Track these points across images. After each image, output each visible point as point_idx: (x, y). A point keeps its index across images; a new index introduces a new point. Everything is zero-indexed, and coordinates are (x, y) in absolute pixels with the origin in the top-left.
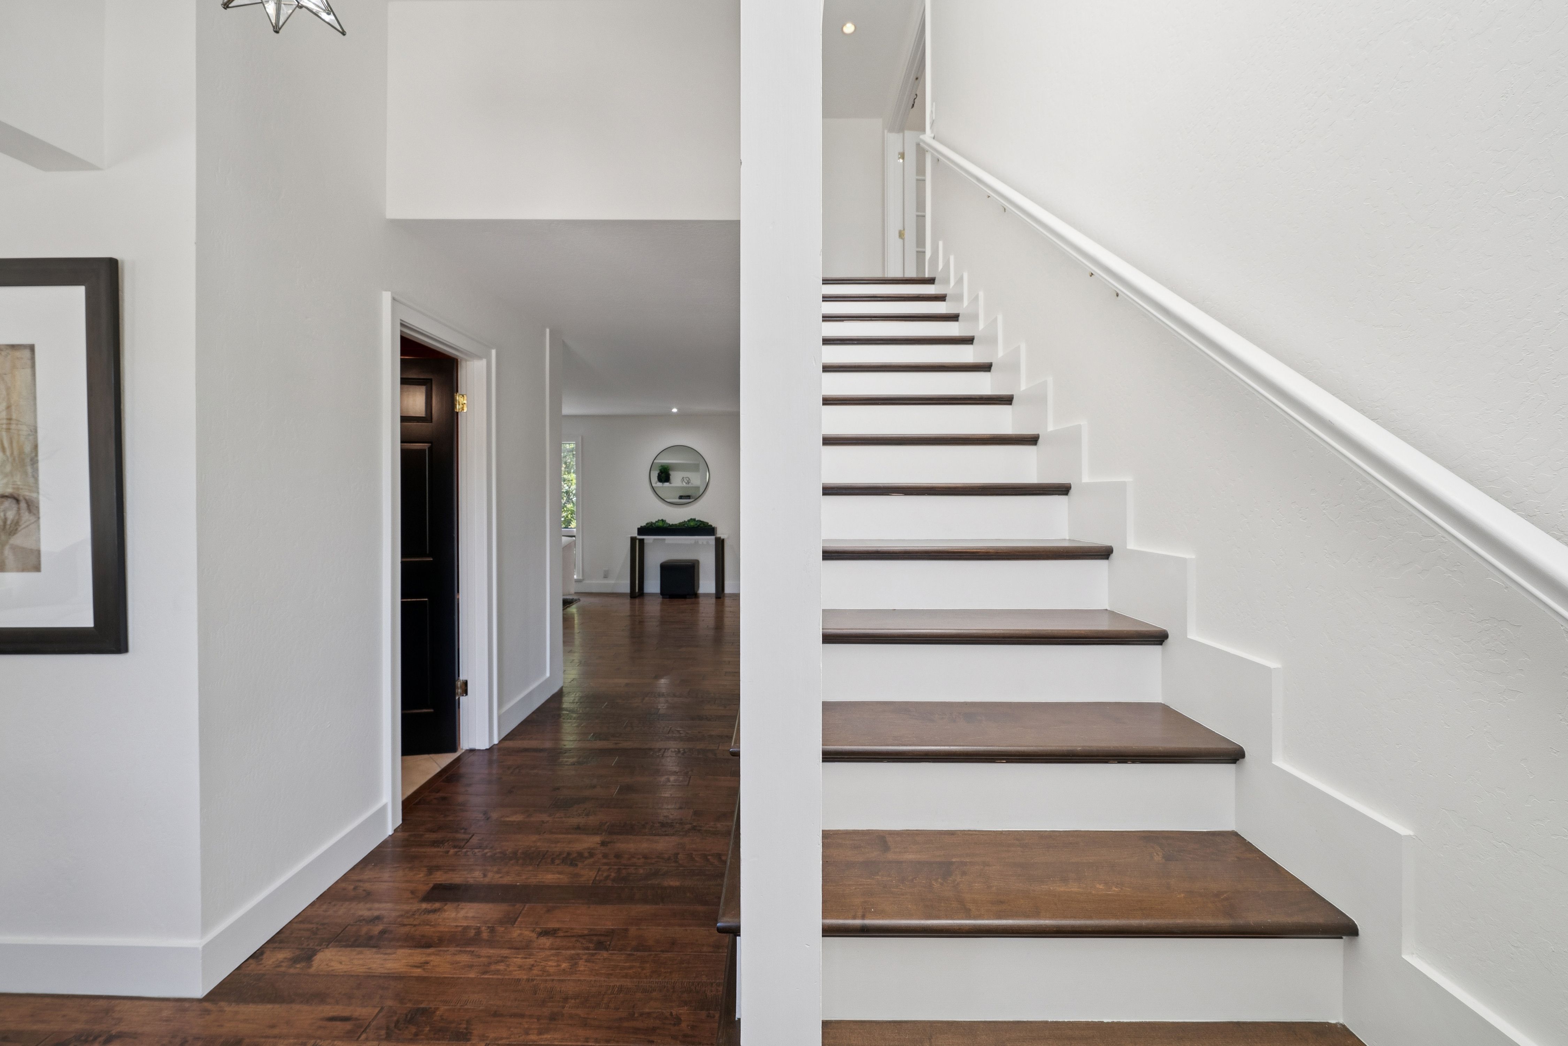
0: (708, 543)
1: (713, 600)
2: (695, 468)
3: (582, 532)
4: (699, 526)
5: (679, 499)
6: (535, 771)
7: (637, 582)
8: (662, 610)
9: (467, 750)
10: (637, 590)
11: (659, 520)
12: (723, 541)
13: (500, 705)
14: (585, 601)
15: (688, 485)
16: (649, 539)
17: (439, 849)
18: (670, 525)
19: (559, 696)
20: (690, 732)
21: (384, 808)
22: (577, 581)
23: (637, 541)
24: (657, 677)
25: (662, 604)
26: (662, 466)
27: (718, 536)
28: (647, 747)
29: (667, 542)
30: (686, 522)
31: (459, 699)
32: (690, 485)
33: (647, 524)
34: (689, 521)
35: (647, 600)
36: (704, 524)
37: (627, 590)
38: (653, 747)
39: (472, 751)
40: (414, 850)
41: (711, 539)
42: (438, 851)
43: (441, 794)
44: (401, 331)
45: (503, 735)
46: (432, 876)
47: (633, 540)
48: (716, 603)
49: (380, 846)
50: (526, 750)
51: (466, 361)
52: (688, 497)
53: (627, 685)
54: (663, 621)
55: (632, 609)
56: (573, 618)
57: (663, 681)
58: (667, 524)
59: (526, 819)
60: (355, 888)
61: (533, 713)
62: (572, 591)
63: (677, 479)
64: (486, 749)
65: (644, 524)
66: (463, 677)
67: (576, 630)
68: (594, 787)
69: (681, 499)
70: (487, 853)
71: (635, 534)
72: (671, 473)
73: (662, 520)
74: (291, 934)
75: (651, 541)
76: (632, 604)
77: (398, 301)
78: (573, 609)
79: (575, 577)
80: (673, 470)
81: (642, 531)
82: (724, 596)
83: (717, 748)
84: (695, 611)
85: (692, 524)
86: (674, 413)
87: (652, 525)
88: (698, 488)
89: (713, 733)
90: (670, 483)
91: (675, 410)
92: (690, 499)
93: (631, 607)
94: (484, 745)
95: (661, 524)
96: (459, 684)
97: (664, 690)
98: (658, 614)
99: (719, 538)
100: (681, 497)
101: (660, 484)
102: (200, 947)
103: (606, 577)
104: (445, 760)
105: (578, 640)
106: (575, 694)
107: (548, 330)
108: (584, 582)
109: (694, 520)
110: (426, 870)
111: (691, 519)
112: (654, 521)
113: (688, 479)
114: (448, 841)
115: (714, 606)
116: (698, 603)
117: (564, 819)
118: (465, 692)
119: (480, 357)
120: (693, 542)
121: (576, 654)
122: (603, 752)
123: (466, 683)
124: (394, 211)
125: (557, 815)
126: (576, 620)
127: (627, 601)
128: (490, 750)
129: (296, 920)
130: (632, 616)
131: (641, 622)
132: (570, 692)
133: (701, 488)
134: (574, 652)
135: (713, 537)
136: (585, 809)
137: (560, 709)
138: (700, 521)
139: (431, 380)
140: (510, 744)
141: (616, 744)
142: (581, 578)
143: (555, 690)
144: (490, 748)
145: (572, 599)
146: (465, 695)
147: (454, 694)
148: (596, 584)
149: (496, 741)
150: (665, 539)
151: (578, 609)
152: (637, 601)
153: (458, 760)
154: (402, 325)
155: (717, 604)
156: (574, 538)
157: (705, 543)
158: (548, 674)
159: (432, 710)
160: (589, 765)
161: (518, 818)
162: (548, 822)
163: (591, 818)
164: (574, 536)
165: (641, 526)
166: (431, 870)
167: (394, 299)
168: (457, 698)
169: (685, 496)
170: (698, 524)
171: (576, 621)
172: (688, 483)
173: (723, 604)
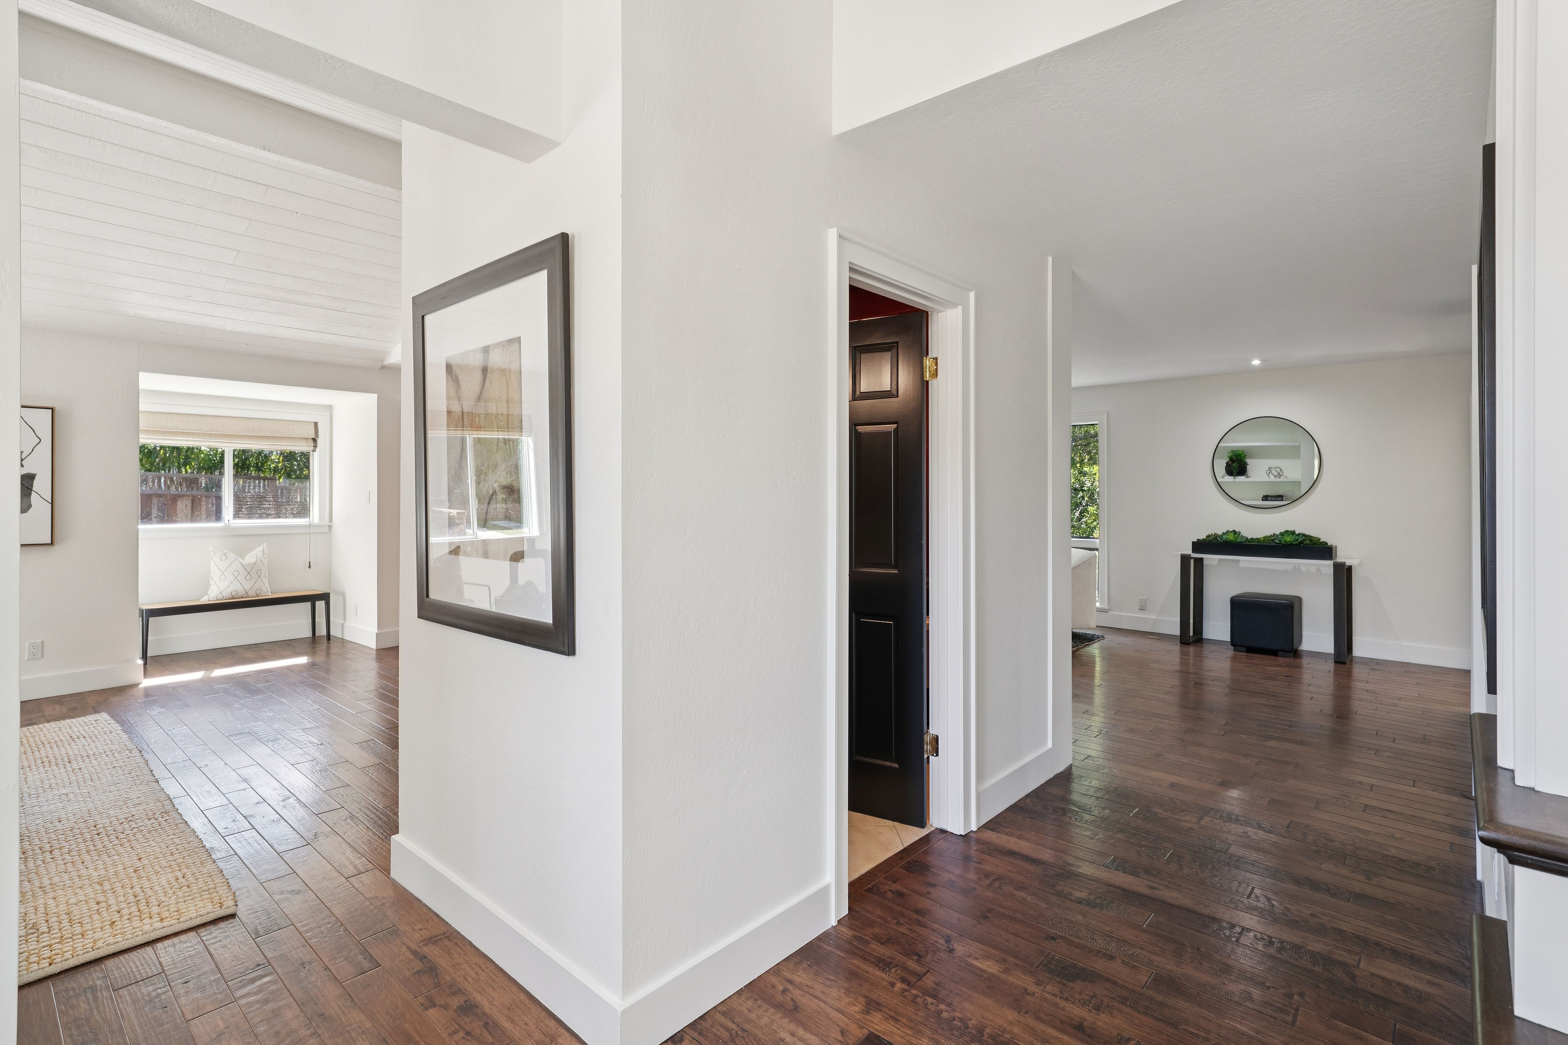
0: (1318, 570)
1: (1331, 666)
2: (1294, 452)
3: (1108, 545)
4: (1301, 542)
5: (1263, 500)
6: (1023, 894)
7: (1191, 621)
8: (1233, 670)
9: (937, 829)
10: (1191, 634)
11: (1228, 532)
12: (1350, 569)
13: (980, 777)
14: (1111, 639)
15: (1277, 480)
16: (1211, 560)
17: (883, 975)
18: (1247, 539)
19: (1064, 778)
20: (1293, 908)
21: (826, 889)
22: (1099, 610)
23: (1192, 561)
24: (1226, 784)
25: (1234, 659)
26: (1232, 451)
27: (1339, 560)
28: (1206, 911)
29: (1241, 565)
30: (1277, 535)
31: (928, 757)
32: (1282, 479)
33: (1208, 536)
34: (1282, 534)
35: (1207, 649)
36: (1311, 541)
37: (1176, 631)
38: (1218, 916)
39: (943, 831)
40: (855, 962)
41: (1326, 567)
42: (883, 979)
43: (896, 887)
44: (850, 278)
45: (984, 821)
46: (868, 1017)
47: (1185, 559)
48: (1335, 670)
49: (819, 938)
50: (1011, 853)
51: (938, 311)
52: (1280, 497)
53: (1173, 785)
54: (1236, 688)
55: (1183, 662)
56: (1094, 663)
57: (1234, 793)
58: (1242, 536)
59: (1002, 975)
60: (784, 991)
61: (1027, 796)
62: (1093, 624)
63: (1258, 470)
64: (961, 835)
65: (1202, 536)
66: (933, 730)
67: (1097, 681)
68: (1111, 958)
69: (1266, 500)
70: (942, 1012)
71: (1188, 551)
72: (1248, 461)
73: (1234, 532)
74: (712, 1027)
75: (1215, 563)
76: (1182, 653)
77: (846, 239)
78: (1095, 649)
79: (1098, 605)
80: (1251, 457)
81: (1200, 546)
82: (1351, 660)
83: (1355, 963)
84: (1293, 678)
85: (1288, 539)
86: (1254, 366)
87: (1216, 538)
88: (1298, 484)
89: (1344, 927)
90: (1248, 477)
91: (1256, 362)
92: (1282, 500)
93: (1181, 659)
94: (958, 829)
95: (1231, 537)
96: (927, 738)
97: (1237, 811)
98: (1227, 675)
99: (1343, 565)
100: (1266, 498)
101: (1230, 479)
102: (620, 1010)
103: (1142, 609)
104: (911, 835)
105: (1099, 696)
106: (1089, 780)
107: (1050, 259)
108: (1111, 613)
109: (1293, 533)
110: (864, 1003)
111: (1287, 531)
112: (1220, 533)
113: (1279, 470)
114: (897, 965)
115: (1332, 675)
116: (1300, 667)
117: (1058, 1000)
118: (936, 752)
119: (954, 305)
120: (1290, 567)
121: (1097, 719)
122: (1128, 896)
123: (936, 739)
124: (841, 125)
125: (1049, 988)
126: (1097, 666)
127: (1176, 648)
128: (966, 837)
129: (720, 1008)
130: (1184, 673)
131: (1199, 684)
132: (1082, 777)
133: (1302, 484)
134: (1092, 714)
135: (1330, 563)
136: (1094, 996)
137: (1066, 800)
138: (1304, 535)
139: (897, 343)
140: (991, 836)
141: (1152, 888)
142: (1106, 607)
143: (1061, 768)
144: (965, 835)
145: (1093, 635)
146: (935, 755)
147: (921, 751)
148: (1129, 618)
149: (974, 828)
150: (1239, 561)
151: (1102, 649)
152: (1192, 649)
153: (926, 839)
154: (852, 270)
155: (1337, 673)
156: (1096, 552)
157: (1313, 570)
158: (1050, 745)
159: (897, 766)
160: (1105, 912)
161: (990, 967)
162: (1033, 994)
163: (1103, 1017)
164: (1097, 550)
165: (1198, 540)
166: (871, 1005)
167: (840, 237)
168: (926, 756)
169: (1272, 496)
170: (1300, 540)
171: (1098, 668)
172: (1279, 475)
173: (1349, 675)
